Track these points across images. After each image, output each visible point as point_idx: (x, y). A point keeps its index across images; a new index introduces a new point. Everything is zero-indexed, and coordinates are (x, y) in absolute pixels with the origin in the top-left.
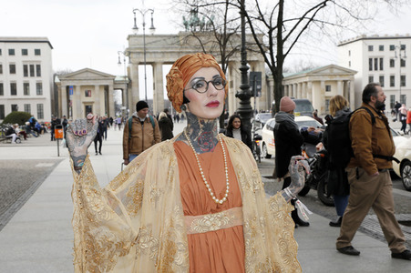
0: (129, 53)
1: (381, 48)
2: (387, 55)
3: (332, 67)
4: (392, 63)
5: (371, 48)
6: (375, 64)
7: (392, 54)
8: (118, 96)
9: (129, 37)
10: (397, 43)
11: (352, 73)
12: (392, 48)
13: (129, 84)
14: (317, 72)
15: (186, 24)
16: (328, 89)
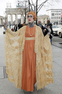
0: (6, 12)
1: (54, 11)
2: (55, 13)
3: (45, 15)
4: (56, 14)
5: (52, 11)
6: (53, 14)
7: (56, 13)
8: (4, 21)
9: (6, 9)
10: (57, 10)
11: (49, 16)
12: (56, 11)
13: (6, 18)
14: (42, 16)
15: (17, 6)
16: (44, 19)
